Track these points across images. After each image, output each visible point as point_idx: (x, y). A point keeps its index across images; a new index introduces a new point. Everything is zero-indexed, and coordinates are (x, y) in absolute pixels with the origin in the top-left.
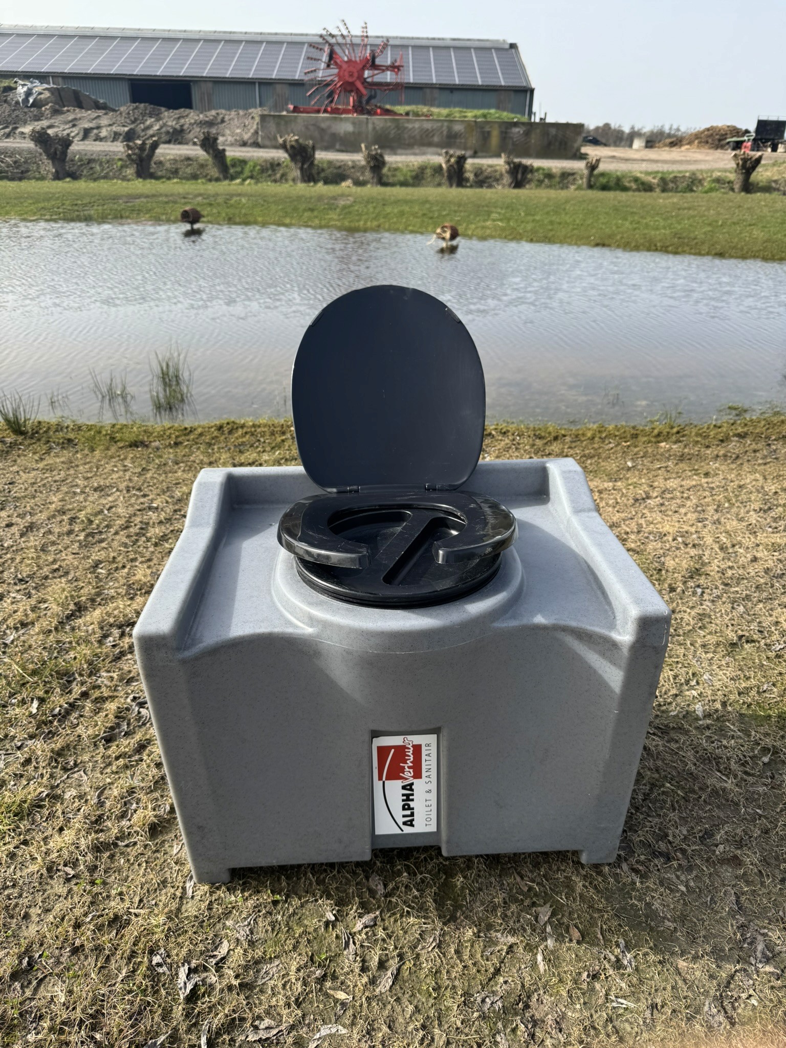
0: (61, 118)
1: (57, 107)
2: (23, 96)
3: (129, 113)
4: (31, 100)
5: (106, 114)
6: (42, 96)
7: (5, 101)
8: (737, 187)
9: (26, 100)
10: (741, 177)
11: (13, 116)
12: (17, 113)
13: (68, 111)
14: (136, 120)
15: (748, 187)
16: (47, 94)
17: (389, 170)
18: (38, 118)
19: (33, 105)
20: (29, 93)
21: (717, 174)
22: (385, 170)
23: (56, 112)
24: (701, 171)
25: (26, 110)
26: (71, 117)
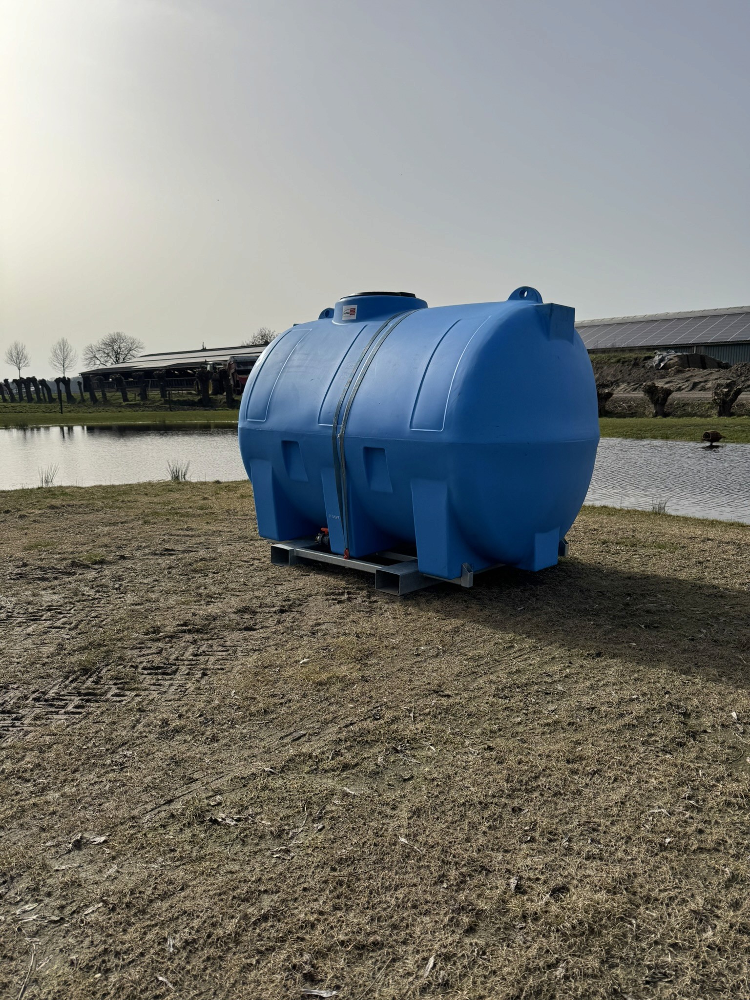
0: (681, 376)
1: (681, 368)
2: (657, 362)
3: (737, 370)
4: (662, 365)
5: (718, 371)
6: (671, 361)
7: (643, 367)
9: (659, 364)
11: (645, 376)
12: (648, 374)
13: (689, 371)
14: (741, 374)
16: (676, 359)
18: (663, 377)
19: (663, 368)
20: (661, 360)
23: (679, 372)
25: (656, 372)
26: (689, 374)
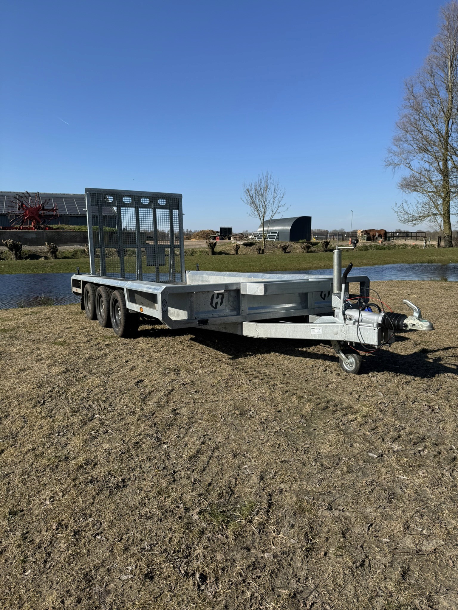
8: (210, 253)
10: (211, 250)
15: (214, 253)
17: (59, 253)
21: (202, 249)
22: (57, 253)
24: (196, 249)
